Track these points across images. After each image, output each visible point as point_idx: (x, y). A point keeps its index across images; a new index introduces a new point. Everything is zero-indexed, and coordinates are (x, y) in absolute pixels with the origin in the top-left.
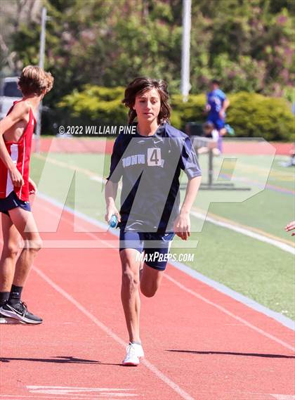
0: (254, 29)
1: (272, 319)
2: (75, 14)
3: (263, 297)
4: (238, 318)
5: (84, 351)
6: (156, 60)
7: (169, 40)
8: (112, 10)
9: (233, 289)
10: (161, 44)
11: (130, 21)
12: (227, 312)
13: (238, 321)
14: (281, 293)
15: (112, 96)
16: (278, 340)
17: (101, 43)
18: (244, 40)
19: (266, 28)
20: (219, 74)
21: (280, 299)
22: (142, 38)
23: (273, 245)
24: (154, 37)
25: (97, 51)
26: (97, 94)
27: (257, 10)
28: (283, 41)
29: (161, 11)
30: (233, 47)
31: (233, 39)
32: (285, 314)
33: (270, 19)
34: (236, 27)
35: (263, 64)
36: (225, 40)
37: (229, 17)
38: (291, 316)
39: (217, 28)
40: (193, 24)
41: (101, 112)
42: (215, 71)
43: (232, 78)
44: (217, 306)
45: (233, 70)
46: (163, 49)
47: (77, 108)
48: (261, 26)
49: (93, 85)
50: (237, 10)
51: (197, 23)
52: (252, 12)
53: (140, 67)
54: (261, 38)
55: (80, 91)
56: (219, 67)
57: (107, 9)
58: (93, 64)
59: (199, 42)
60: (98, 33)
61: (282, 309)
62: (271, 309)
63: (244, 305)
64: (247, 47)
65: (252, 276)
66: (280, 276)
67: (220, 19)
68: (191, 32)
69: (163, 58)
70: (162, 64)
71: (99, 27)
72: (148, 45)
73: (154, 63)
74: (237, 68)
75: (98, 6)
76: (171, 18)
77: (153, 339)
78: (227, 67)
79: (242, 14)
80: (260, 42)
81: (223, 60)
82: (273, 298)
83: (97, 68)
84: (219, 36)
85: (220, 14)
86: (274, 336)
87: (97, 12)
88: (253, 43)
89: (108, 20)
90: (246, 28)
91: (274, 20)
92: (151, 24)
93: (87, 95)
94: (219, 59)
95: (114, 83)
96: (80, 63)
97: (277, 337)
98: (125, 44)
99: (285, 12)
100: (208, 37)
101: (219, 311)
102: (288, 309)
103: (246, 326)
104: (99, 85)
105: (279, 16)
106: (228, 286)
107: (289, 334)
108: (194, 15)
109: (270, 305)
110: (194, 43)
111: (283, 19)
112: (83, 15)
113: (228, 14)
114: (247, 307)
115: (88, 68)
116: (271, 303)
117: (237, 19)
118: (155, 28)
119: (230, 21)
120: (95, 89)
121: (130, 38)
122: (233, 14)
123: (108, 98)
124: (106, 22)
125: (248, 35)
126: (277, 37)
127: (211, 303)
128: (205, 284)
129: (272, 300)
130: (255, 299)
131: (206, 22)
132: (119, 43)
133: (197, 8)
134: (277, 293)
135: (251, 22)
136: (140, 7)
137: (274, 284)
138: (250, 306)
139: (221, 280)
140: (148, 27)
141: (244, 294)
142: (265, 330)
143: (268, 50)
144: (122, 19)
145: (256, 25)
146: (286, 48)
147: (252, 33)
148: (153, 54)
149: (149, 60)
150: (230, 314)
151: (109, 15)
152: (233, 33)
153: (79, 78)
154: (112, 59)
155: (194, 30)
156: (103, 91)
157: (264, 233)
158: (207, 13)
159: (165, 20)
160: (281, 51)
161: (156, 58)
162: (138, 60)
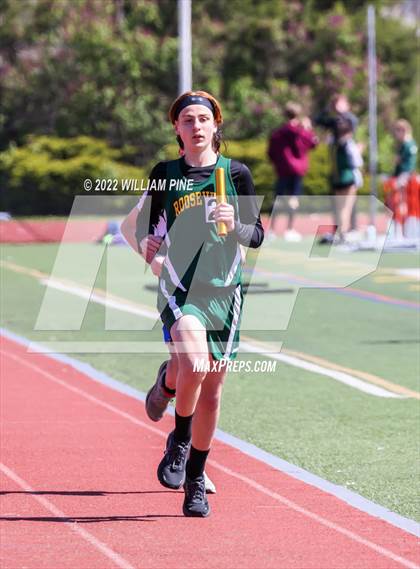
0: (291, 36)
1: (330, 495)
2: (7, 23)
3: (316, 461)
4: (276, 496)
5: (35, 556)
6: (139, 92)
7: (158, 58)
8: (66, 15)
9: (267, 451)
10: (146, 65)
11: (96, 32)
12: (259, 487)
13: (277, 501)
14: (345, 454)
15: (70, 152)
16: (340, 529)
17: (50, 68)
18: (277, 54)
19: (311, 35)
20: (237, 110)
21: (342, 464)
22: (114, 58)
23: (331, 379)
24: (134, 56)
25: (44, 80)
26: (46, 149)
27: (295, 7)
28: (338, 53)
29: (143, 13)
30: (260, 67)
31: (260, 54)
32: (350, 487)
33: (315, 21)
34: (263, 34)
35: (308, 91)
36: (247, 55)
37: (251, 20)
38: (361, 489)
39: (233, 37)
40: (195, 31)
41: (55, 177)
42: (231, 104)
43: (258, 115)
44: (244, 478)
45: (260, 103)
46: (148, 73)
47: (18, 172)
48: (302, 32)
49: (39, 135)
50: (263, 8)
51: (201, 30)
52: (288, 10)
53: (114, 103)
54: (303, 50)
55: (20, 145)
56: (237, 99)
57: (58, 14)
58: (39, 102)
59: (205, 61)
60: (46, 52)
61: (346, 479)
62: (329, 480)
63: (286, 475)
64: (281, 66)
65: (297, 430)
66: (343, 427)
67: (238, 23)
68: (193, 45)
69: (150, 88)
70: (148, 97)
71: (47, 43)
72: (124, 69)
73: (135, 95)
74: (266, 99)
75: (44, 9)
76: (159, 24)
77: (142, 533)
78: (251, 98)
79: (271, 14)
80: (303, 58)
81: (244, 87)
82: (331, 462)
83: (46, 108)
84: (237, 51)
85: (237, 15)
86: (334, 522)
87: (43, 19)
88: (290, 60)
89: (61, 31)
90: (279, 36)
91: (323, 21)
92: (128, 36)
93: (30, 151)
94: (237, 87)
95: (73, 130)
96: (18, 101)
97: (340, 524)
98: (88, 68)
99: (339, 9)
100: (219, 52)
101: (247, 485)
102: (356, 480)
103: (291, 509)
104: (49, 134)
105: (331, 14)
106: (260, 446)
107: (358, 519)
108: (195, 17)
109: (327, 474)
110: (198, 62)
111: (337, 20)
112: (20, 25)
113: (249, 14)
114: (291, 478)
115: (30, 108)
116: (330, 470)
117: (264, 22)
118: (135, 41)
119: (253, 26)
120: (44, 140)
121: (95, 59)
122: (256, 14)
123: (64, 155)
124: (57, 35)
125: (282, 47)
126: (329, 48)
127: (234, 474)
128: (225, 445)
129: (331, 466)
130: (303, 466)
131: (216, 28)
132: (79, 67)
133: (200, 8)
134: (338, 455)
135: (286, 26)
136: (109, 8)
137: (334, 440)
138: (295, 476)
139: (249, 437)
140: (125, 41)
141: (285, 458)
142: (320, 513)
143: (316, 68)
144: (82, 29)
145: (295, 30)
146: (344, 64)
147: (288, 43)
148: (134, 82)
149: (127, 92)
150: (265, 491)
151: (62, 23)
152: (259, 44)
153: (18, 124)
154: (69, 93)
155: (197, 41)
156: (57, 144)
157: (315, 360)
158: (217, 13)
159: (150, 28)
160: (335, 69)
161: (139, 88)
162: (109, 92)
